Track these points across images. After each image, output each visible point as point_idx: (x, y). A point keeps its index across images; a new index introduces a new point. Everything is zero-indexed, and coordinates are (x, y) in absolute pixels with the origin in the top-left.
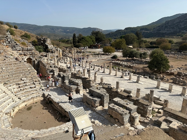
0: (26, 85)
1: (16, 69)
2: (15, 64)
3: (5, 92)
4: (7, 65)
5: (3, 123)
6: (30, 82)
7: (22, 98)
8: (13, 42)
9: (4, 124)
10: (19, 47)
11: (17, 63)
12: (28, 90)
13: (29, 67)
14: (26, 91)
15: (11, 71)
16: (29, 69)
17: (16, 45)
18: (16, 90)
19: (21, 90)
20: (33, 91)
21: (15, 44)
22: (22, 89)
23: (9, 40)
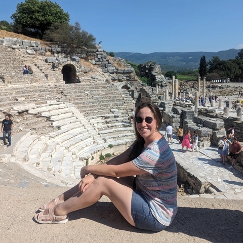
0: (117, 121)
1: (104, 95)
2: (104, 87)
3: (85, 125)
4: (93, 88)
5: (74, 170)
6: (123, 117)
7: (108, 140)
8: (104, 60)
9: (75, 173)
10: (113, 66)
11: (106, 86)
12: (119, 129)
13: (123, 94)
14: (116, 129)
15: (97, 96)
16: (123, 96)
17: (109, 63)
18: (100, 126)
19: (108, 127)
20: (127, 132)
21: (107, 62)
22: (110, 125)
23: (99, 56)
